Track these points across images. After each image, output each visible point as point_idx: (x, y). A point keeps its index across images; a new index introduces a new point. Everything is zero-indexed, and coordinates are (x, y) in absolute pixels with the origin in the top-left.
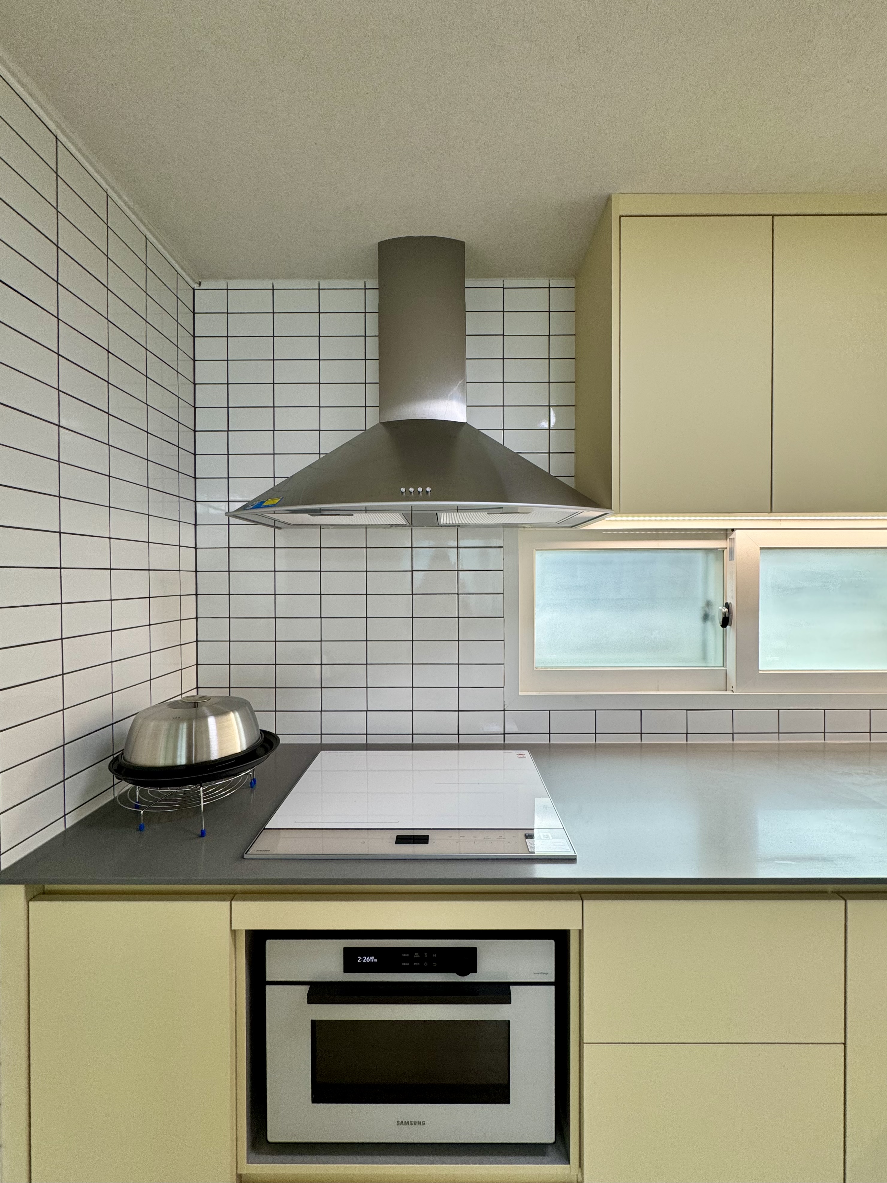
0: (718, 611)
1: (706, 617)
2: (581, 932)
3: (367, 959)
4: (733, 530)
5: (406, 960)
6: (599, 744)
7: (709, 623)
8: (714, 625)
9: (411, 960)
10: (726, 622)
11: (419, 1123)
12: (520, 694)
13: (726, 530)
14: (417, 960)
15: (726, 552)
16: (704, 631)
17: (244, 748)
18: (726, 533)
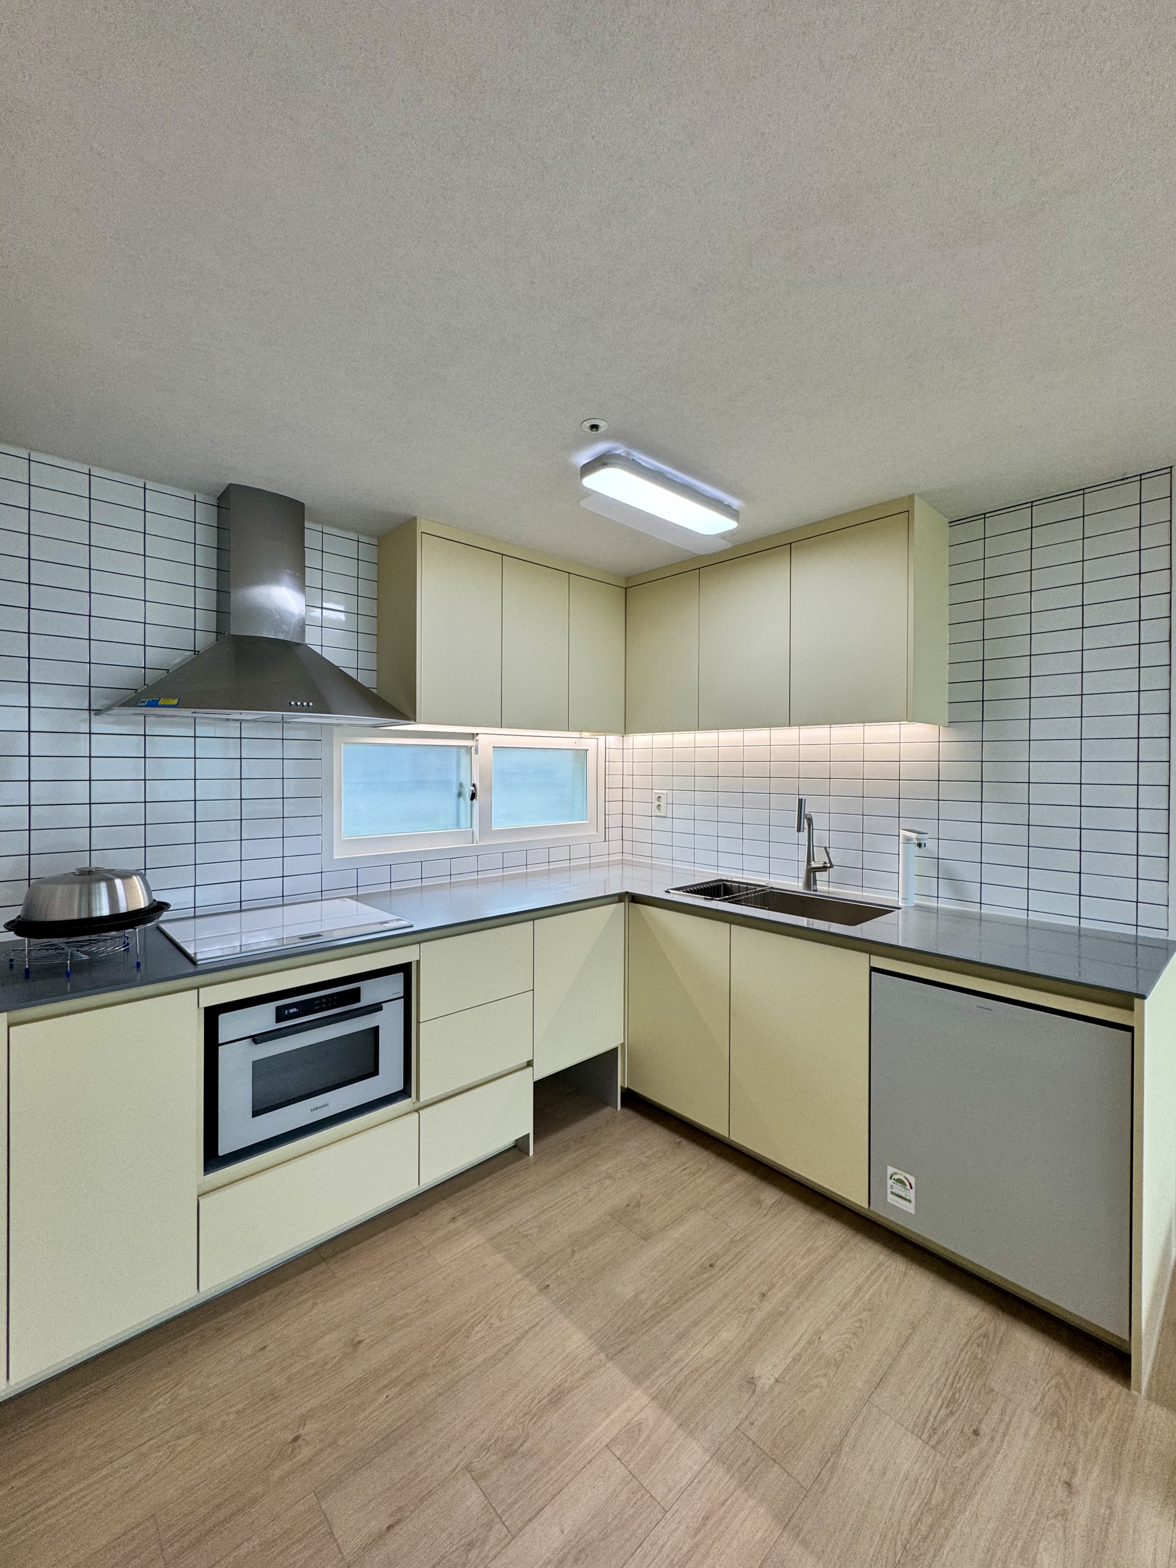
0: (468, 791)
1: (460, 794)
2: (418, 962)
3: (292, 1011)
4: (477, 734)
5: (317, 1005)
6: (394, 890)
7: (461, 799)
8: (465, 799)
9: (320, 1004)
10: (473, 796)
11: (325, 1106)
12: (335, 858)
13: (473, 734)
14: (324, 1003)
15: (473, 749)
16: (458, 805)
17: (147, 905)
18: (473, 736)
